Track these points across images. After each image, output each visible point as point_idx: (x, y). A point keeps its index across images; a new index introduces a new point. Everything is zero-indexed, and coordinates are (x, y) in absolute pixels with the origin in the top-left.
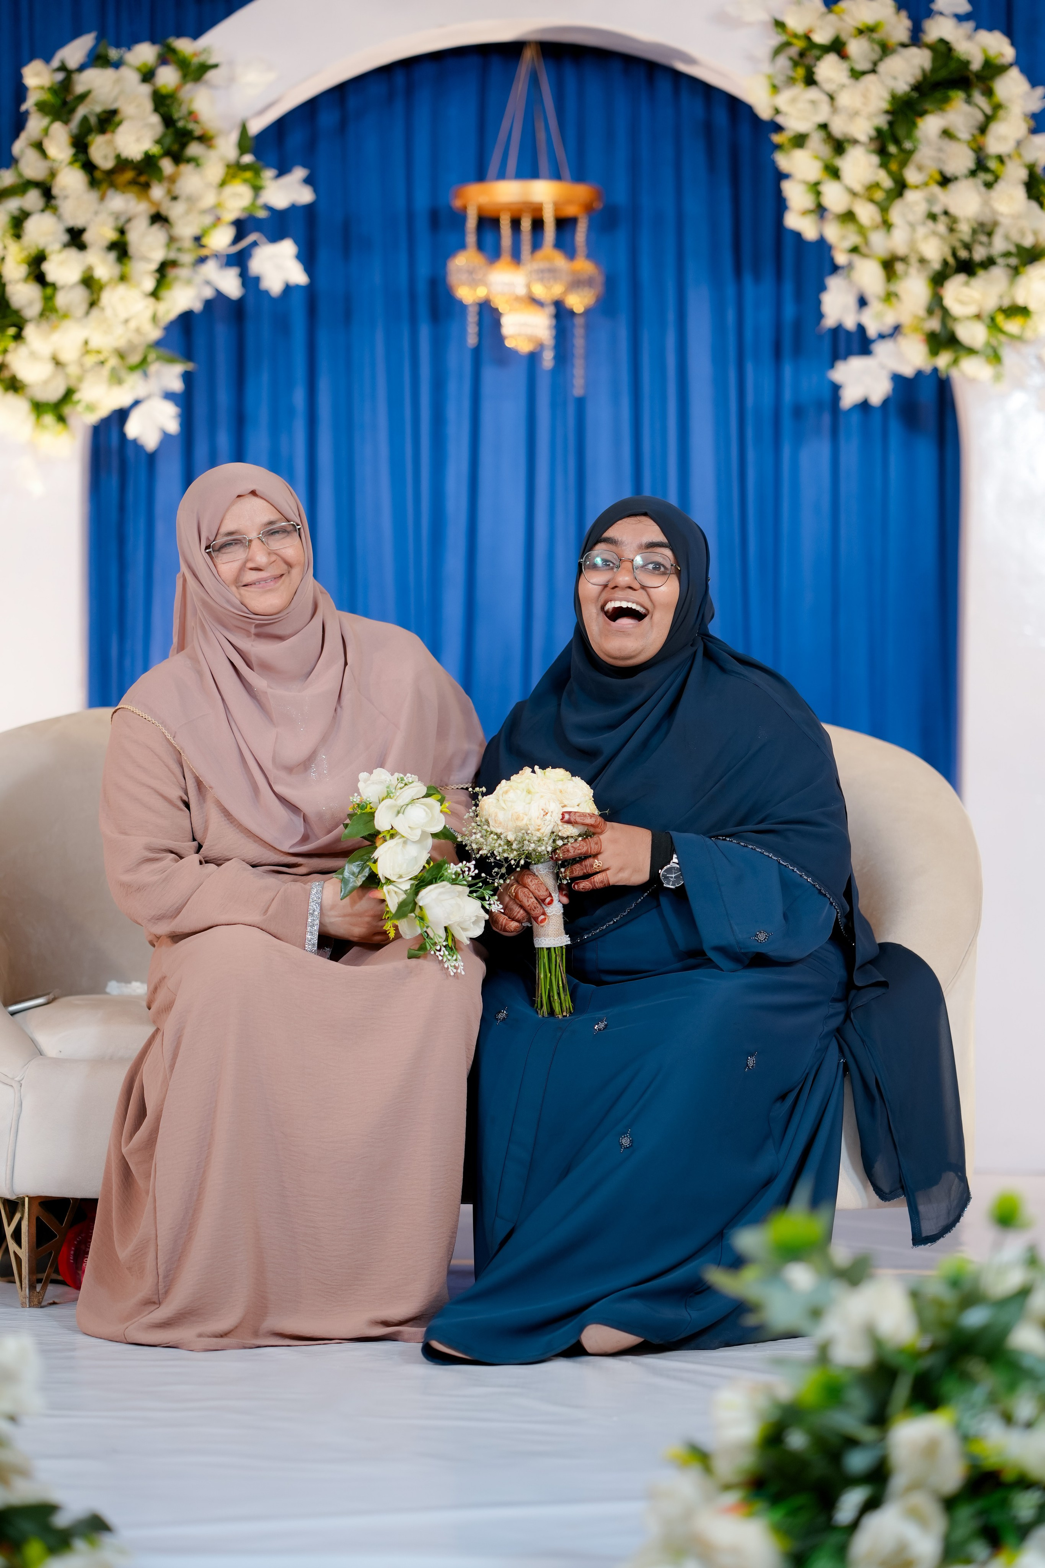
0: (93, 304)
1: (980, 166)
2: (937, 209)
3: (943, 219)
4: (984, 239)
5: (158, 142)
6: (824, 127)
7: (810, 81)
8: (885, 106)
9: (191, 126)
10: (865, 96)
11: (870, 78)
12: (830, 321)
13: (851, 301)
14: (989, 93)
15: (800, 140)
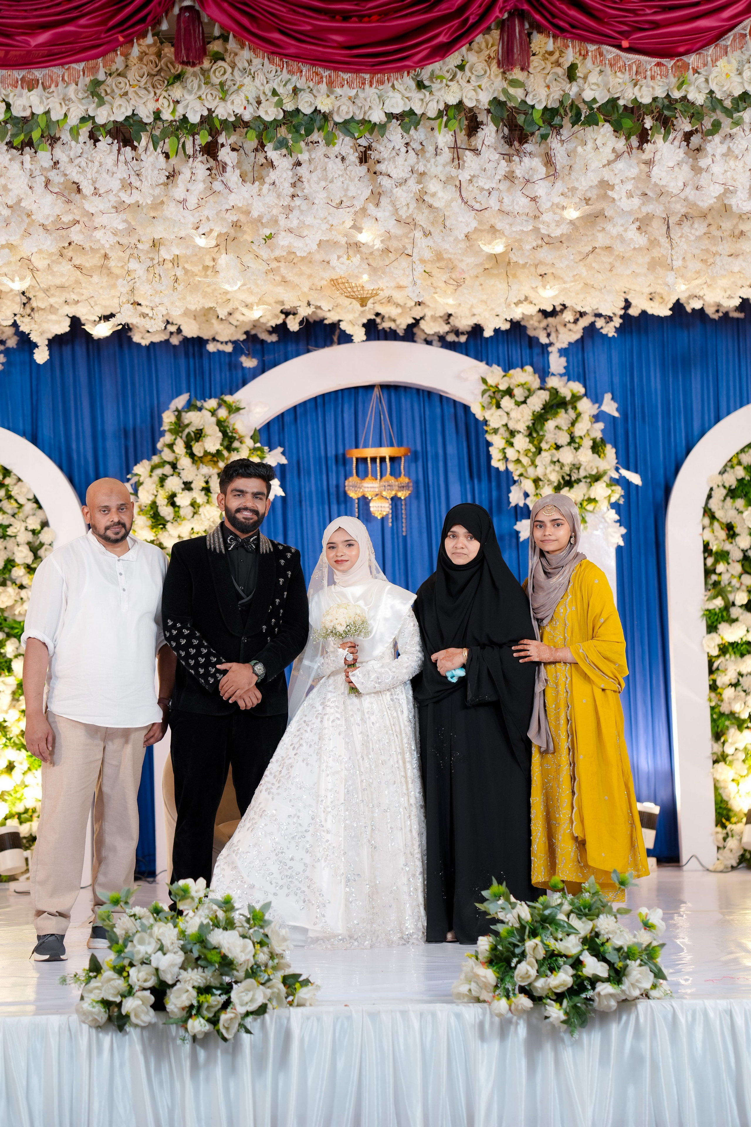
0: (195, 513)
1: (572, 440)
2: (555, 459)
3: (557, 464)
4: (576, 471)
5: (221, 445)
6: (506, 425)
7: (498, 406)
8: (530, 418)
9: (234, 435)
10: (522, 414)
11: (524, 406)
12: (513, 504)
13: (522, 495)
14: (575, 408)
15: (496, 431)
